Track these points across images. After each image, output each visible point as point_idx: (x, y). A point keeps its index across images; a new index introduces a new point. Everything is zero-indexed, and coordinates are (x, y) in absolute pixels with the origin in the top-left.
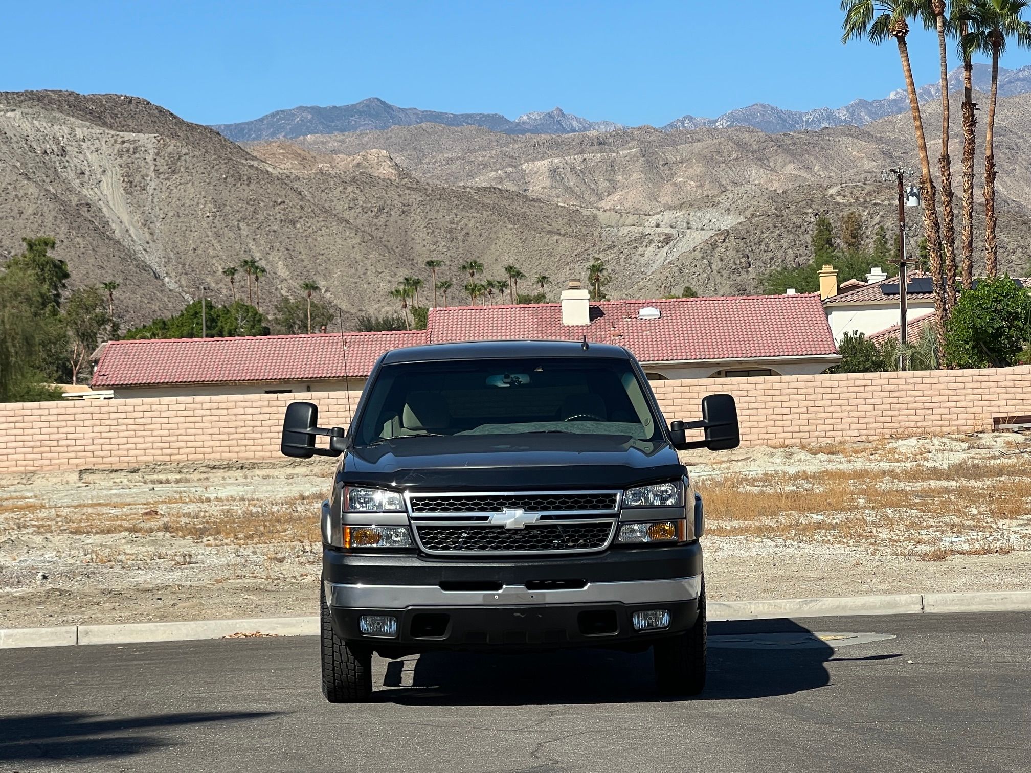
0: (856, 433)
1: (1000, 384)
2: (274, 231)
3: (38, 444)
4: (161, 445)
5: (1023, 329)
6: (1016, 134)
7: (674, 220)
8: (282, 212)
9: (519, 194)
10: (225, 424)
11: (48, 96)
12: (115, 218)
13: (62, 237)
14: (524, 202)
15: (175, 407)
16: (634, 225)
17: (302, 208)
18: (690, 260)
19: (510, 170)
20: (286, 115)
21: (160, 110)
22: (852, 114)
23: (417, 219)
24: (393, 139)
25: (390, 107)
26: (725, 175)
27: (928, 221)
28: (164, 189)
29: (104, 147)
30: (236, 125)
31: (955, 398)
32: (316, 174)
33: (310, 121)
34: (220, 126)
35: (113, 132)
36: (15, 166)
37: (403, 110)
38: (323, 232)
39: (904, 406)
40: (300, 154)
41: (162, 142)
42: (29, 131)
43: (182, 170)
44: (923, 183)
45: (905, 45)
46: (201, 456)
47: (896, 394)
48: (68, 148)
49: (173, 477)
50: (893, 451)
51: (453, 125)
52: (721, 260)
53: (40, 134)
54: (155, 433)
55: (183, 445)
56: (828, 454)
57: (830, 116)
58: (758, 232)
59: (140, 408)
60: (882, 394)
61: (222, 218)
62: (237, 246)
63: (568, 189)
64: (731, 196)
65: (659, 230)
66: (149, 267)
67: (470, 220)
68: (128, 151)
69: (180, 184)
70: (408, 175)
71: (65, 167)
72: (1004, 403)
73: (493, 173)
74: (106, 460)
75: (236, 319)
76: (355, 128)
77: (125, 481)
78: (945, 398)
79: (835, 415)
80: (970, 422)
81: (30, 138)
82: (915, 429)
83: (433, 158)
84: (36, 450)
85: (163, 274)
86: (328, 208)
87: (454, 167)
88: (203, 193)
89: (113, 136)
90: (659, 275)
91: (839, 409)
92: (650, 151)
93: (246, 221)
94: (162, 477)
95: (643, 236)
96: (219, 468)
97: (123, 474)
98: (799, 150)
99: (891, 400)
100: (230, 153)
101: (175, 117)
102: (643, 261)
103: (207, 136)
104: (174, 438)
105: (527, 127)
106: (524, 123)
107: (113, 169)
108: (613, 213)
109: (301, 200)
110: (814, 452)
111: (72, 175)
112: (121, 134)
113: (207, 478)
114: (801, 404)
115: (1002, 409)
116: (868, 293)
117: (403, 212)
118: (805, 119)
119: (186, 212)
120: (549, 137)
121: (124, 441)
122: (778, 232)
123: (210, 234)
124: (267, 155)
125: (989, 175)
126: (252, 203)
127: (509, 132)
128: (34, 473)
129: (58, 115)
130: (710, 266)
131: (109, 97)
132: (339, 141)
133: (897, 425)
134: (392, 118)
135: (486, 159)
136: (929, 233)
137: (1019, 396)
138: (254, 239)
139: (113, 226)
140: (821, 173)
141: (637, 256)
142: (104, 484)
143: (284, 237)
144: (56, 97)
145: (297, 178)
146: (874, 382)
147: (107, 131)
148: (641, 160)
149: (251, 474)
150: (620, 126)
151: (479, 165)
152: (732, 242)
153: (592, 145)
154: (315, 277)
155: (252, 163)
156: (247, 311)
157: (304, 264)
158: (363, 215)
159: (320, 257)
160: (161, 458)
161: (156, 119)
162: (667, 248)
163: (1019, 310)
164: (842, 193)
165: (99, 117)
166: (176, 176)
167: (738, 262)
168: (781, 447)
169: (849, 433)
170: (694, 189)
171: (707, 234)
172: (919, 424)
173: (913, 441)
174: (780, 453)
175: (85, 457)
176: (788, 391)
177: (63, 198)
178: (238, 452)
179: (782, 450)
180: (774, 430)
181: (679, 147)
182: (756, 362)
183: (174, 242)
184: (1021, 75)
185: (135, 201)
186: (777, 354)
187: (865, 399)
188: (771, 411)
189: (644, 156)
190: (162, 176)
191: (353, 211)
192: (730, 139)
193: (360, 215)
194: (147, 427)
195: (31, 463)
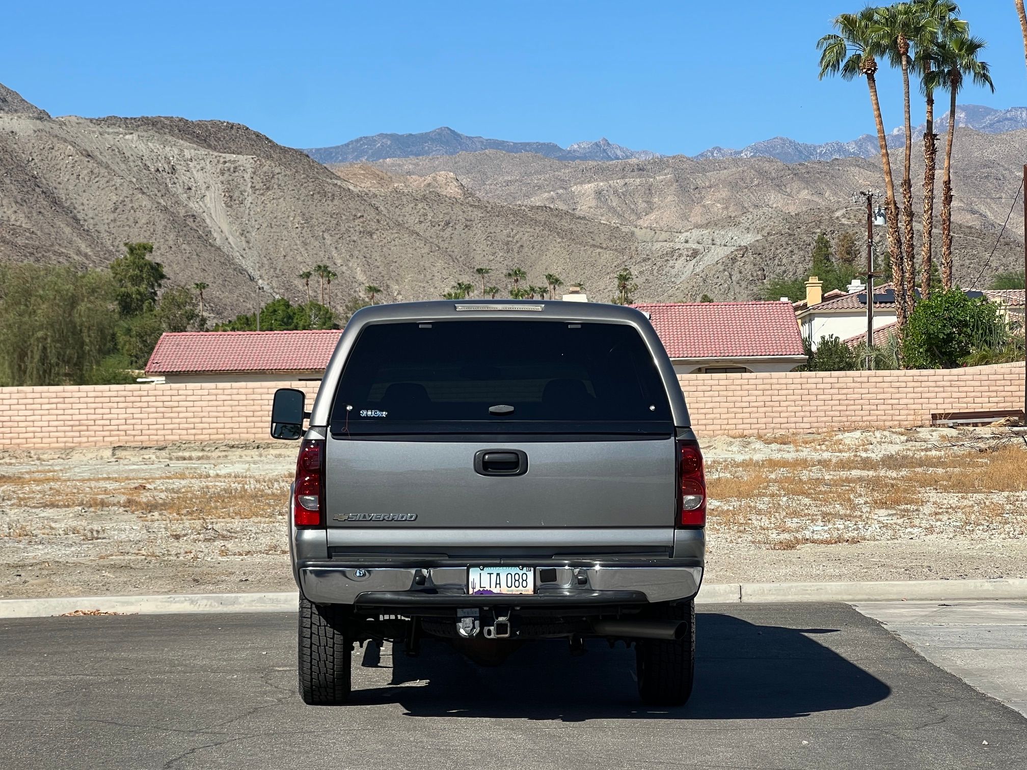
0: (808, 426)
1: (938, 383)
2: (354, 241)
3: (77, 423)
4: (186, 426)
5: (971, 335)
6: (1003, 166)
7: (701, 237)
8: (361, 224)
9: (567, 213)
10: (244, 408)
11: (161, 121)
12: (217, 228)
13: (171, 243)
14: (571, 220)
15: (200, 392)
16: (666, 241)
17: (378, 221)
18: (713, 272)
19: (561, 191)
20: (370, 141)
21: (258, 135)
22: (860, 147)
23: (478, 231)
24: (461, 163)
25: (459, 135)
26: (747, 199)
27: (891, 239)
28: (259, 203)
29: (208, 167)
30: (326, 149)
31: (898, 396)
32: (391, 192)
33: (389, 147)
34: (311, 150)
35: (216, 154)
36: (131, 182)
37: (470, 138)
38: (397, 243)
39: (852, 402)
40: (378, 175)
41: (258, 162)
42: (144, 151)
43: (276, 186)
44: (888, 204)
45: (874, 81)
46: (222, 436)
47: (845, 391)
48: (178, 167)
49: (195, 454)
50: (839, 442)
51: (512, 152)
52: (740, 273)
53: (153, 154)
54: (181, 415)
55: (206, 426)
56: (781, 444)
57: (840, 149)
58: (773, 249)
59: (169, 393)
60: (832, 391)
61: (309, 229)
62: (322, 254)
63: (612, 210)
64: (750, 217)
65: (687, 245)
66: (245, 270)
67: (524, 234)
68: (229, 170)
69: (273, 199)
70: (472, 195)
71: (175, 183)
72: (941, 401)
73: (546, 194)
74: (137, 438)
75: (310, 317)
76: (428, 153)
77: (153, 457)
78: (888, 396)
79: (790, 409)
80: (910, 418)
81: (144, 158)
82: (860, 423)
83: (495, 180)
84: (75, 428)
85: (257, 277)
86: (401, 222)
87: (512, 188)
88: (293, 207)
89: (216, 157)
90: (686, 285)
91: (793, 403)
92: (683, 177)
93: (330, 232)
94: (187, 454)
95: (674, 251)
96: (238, 447)
97: (152, 451)
98: (813, 178)
99: (840, 397)
100: (317, 173)
101: (270, 141)
102: (673, 272)
103: (297, 158)
104: (198, 420)
105: (578, 154)
106: (574, 151)
107: (216, 186)
108: (649, 230)
109: (378, 214)
110: (768, 442)
111: (180, 190)
112: (224, 155)
113: (226, 456)
114: (759, 399)
115: (939, 406)
116: (847, 302)
117: (466, 226)
118: (818, 151)
119: (277, 224)
120: (595, 163)
121: (154, 421)
122: (790, 249)
123: (298, 242)
124: (350, 176)
125: (946, 198)
126: (335, 216)
127: (560, 159)
128: (73, 449)
129: (170, 138)
130: (731, 278)
131: (214, 124)
132: (414, 164)
133: (844, 419)
134: (460, 145)
135: (540, 181)
136: (892, 249)
137: (955, 395)
138: (336, 248)
139: (215, 235)
140: (831, 198)
141: (668, 268)
142: (134, 459)
143: (363, 246)
144: (168, 122)
145: (375, 196)
146: (825, 380)
147: (211, 153)
148: (675, 185)
149: (266, 453)
150: (658, 155)
151: (534, 187)
152: (750, 257)
153: (633, 171)
154: (388, 282)
155: (336, 182)
156: (320, 310)
157: (379, 270)
158: (431, 229)
159: (394, 264)
160: (186, 437)
161: (253, 143)
162: (694, 261)
163: (968, 318)
164: (847, 215)
165: (205, 140)
166: (270, 192)
167: (755, 274)
168: (740, 437)
169: (802, 425)
170: (721, 211)
171: (728, 250)
172: (865, 418)
173: (858, 434)
174: (738, 443)
175: (118, 436)
176: (748, 387)
177: (171, 210)
178: (254, 434)
179: (741, 439)
180: (734, 421)
181: (707, 174)
182: (731, 361)
183: (267, 249)
184: (1008, 115)
185: (234, 213)
186: (751, 354)
187: (817, 395)
188: (732, 405)
189: (677, 181)
190: (257, 192)
191: (423, 224)
192: (752, 167)
193: (429, 228)
194: (174, 409)
195: (70, 440)
